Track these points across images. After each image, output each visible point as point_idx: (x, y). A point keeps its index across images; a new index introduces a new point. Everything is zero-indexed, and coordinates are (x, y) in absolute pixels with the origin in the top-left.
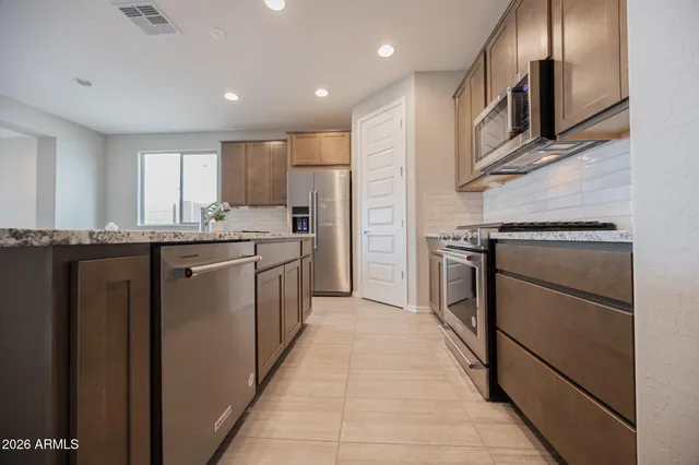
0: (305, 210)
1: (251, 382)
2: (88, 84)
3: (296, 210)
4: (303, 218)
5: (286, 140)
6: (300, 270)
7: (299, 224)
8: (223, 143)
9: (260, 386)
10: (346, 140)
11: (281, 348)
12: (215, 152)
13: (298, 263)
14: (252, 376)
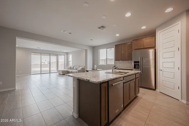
0: (138, 62)
1: (122, 106)
2: (92, 40)
3: (135, 62)
4: (137, 64)
5: (132, 42)
6: (135, 82)
7: (136, 66)
8: (116, 45)
9: (125, 108)
10: (154, 39)
11: (129, 101)
12: (113, 47)
13: (135, 80)
14: (123, 105)
